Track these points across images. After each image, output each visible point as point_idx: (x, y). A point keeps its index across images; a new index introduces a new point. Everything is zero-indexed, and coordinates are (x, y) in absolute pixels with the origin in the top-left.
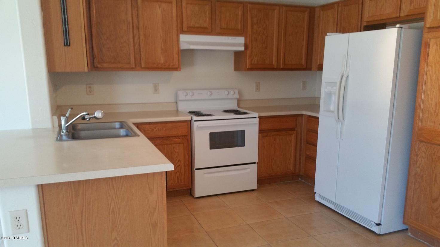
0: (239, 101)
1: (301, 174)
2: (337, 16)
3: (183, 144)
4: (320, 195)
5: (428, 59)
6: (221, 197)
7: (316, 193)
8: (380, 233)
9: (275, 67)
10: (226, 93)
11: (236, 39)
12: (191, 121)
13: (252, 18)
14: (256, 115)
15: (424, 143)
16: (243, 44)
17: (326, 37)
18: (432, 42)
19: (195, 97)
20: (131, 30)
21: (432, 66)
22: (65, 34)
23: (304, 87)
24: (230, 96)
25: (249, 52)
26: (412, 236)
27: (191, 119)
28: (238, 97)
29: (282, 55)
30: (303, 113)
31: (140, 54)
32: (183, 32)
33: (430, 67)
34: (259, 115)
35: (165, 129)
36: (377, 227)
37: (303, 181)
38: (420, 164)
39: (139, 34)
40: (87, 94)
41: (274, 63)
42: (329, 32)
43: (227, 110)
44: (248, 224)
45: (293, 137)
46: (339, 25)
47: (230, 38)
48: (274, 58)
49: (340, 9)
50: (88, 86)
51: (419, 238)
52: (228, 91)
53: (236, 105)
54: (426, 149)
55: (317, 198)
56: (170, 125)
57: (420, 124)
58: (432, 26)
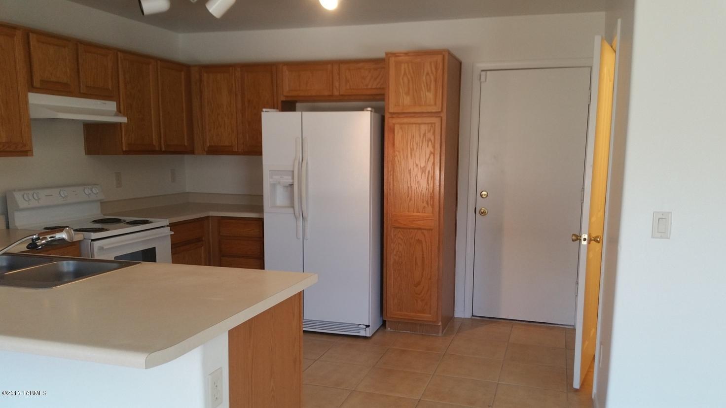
8: (369, 336)
9: (157, 149)
12: (81, 241)
14: (166, 222)
15: (400, 230)
19: (42, 203)
21: (399, 152)
24: (93, 197)
26: (392, 330)
27: (83, 239)
28: (100, 198)
29: (162, 130)
30: (211, 215)
32: (33, 88)
33: (397, 153)
34: (169, 222)
36: (367, 329)
38: (397, 252)
41: (154, 143)
42: (265, 108)
47: (99, 102)
48: (154, 136)
51: (400, 330)
52: (89, 188)
54: (402, 235)
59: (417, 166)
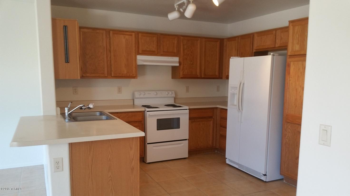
0: (175, 99)
1: (217, 147)
2: (238, 45)
3: (139, 127)
4: (229, 159)
5: (290, 74)
6: (164, 163)
7: (226, 158)
8: (266, 181)
9: (199, 76)
10: (167, 93)
11: (173, 58)
12: (144, 111)
13: (184, 45)
14: (187, 108)
15: (290, 124)
16: (178, 62)
17: (230, 59)
18: (292, 64)
19: (145, 96)
20: (106, 52)
21: (292, 78)
22: (66, 55)
23: (218, 90)
24: (169, 95)
25: (182, 66)
26: (286, 183)
27: (144, 110)
28: (174, 96)
29: (203, 68)
30: (218, 107)
31: (111, 68)
32: (139, 54)
33: (291, 78)
34: (189, 107)
35: (127, 116)
36: (264, 176)
37: (218, 152)
38: (288, 136)
39: (111, 55)
40: (73, 93)
41: (198, 74)
42: (232, 56)
43: (168, 105)
44: (184, 178)
45: (211, 123)
46: (239, 51)
47: (170, 57)
48: (198, 71)
49: (239, 41)
50: (74, 88)
52: (168, 92)
53: (173, 101)
54: (291, 127)
55: (228, 162)
56: (130, 114)
57: (287, 112)
58: (291, 54)
59: (300, 86)
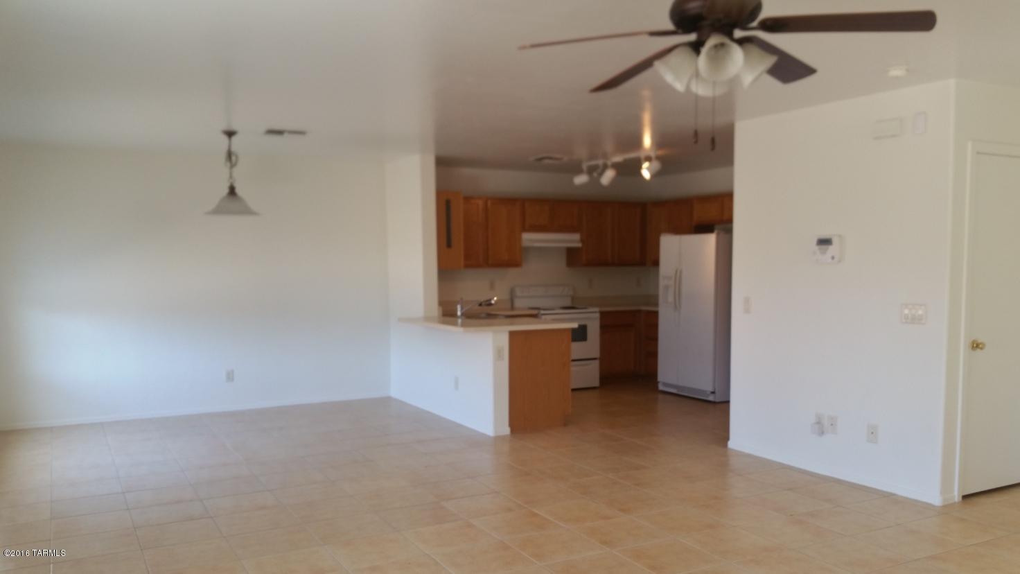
0: (573, 298)
2: (669, 215)
4: (662, 384)
7: (659, 383)
8: (714, 400)
10: (561, 290)
11: (572, 235)
13: (587, 216)
14: (597, 309)
16: (580, 241)
17: (661, 237)
19: (530, 294)
24: (564, 293)
25: (586, 248)
28: (572, 294)
29: (617, 250)
30: (641, 309)
31: (488, 253)
32: (525, 229)
34: (599, 309)
36: (712, 395)
39: (487, 234)
41: (609, 259)
43: (564, 307)
45: (633, 334)
47: (567, 234)
48: (609, 254)
49: (671, 208)
53: (570, 301)
55: (661, 387)
